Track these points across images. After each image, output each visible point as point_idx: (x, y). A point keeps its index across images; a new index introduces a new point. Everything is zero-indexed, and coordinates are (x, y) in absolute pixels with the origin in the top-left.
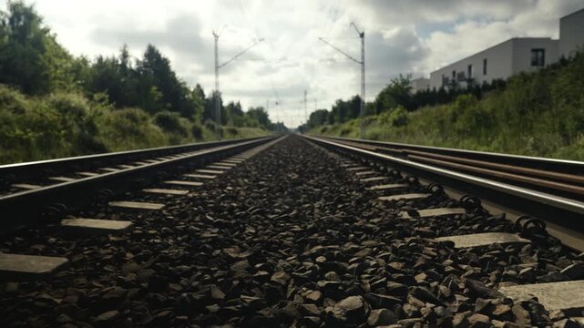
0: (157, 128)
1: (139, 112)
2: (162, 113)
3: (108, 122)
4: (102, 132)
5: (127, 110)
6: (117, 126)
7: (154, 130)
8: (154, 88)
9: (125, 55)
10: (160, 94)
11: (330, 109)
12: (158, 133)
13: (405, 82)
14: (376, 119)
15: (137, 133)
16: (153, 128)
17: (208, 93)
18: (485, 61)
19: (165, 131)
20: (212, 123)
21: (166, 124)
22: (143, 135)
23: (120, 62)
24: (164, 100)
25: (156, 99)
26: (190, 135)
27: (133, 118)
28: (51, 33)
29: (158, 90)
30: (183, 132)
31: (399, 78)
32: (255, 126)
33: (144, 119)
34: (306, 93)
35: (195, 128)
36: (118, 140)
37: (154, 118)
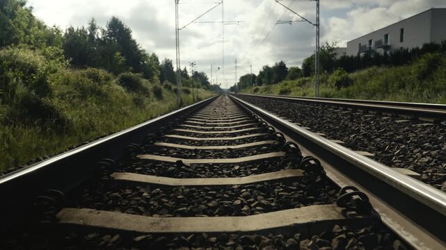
0: (120, 87)
1: (102, 73)
2: (125, 74)
3: (67, 82)
4: (56, 92)
5: (89, 70)
6: (77, 86)
7: (117, 90)
8: (118, 54)
9: (93, 28)
10: (123, 59)
11: (257, 74)
12: (122, 93)
13: (331, 49)
14: (309, 81)
15: (99, 93)
16: (116, 88)
17: (161, 61)
18: (402, 30)
19: (128, 91)
20: (169, 84)
21: (129, 84)
22: (106, 96)
23: (89, 33)
24: (127, 64)
25: (120, 62)
26: (152, 94)
27: (96, 78)
28: (27, 6)
29: (122, 55)
30: (145, 91)
31: (325, 45)
32: (198, 87)
33: (108, 79)
34: (236, 62)
35: (155, 87)
36: (76, 100)
37: (117, 79)
